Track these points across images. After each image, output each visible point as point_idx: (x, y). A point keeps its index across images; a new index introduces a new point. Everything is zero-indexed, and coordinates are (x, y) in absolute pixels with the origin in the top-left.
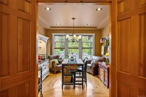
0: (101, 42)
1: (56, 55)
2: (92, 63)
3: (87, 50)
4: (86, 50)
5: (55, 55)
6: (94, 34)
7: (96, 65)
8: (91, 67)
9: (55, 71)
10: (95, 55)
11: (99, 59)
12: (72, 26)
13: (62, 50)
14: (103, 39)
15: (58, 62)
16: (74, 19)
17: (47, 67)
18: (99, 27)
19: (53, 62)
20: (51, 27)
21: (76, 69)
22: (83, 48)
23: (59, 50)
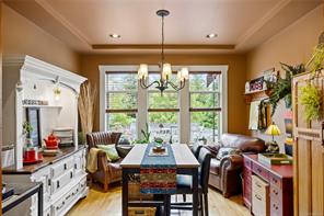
0: (247, 91)
1: (110, 132)
2: (220, 155)
3: (202, 116)
4: (196, 114)
5: (106, 130)
6: (224, 69)
7: (234, 164)
8: (218, 169)
9: (107, 181)
10: (231, 131)
11: (243, 145)
12: (160, 42)
13: (134, 116)
14: (252, 82)
15: (115, 154)
16: (163, 13)
17: (78, 171)
18: (241, 45)
19: (101, 155)
20: (94, 46)
21: (170, 185)
22: (191, 110)
23: (124, 115)
